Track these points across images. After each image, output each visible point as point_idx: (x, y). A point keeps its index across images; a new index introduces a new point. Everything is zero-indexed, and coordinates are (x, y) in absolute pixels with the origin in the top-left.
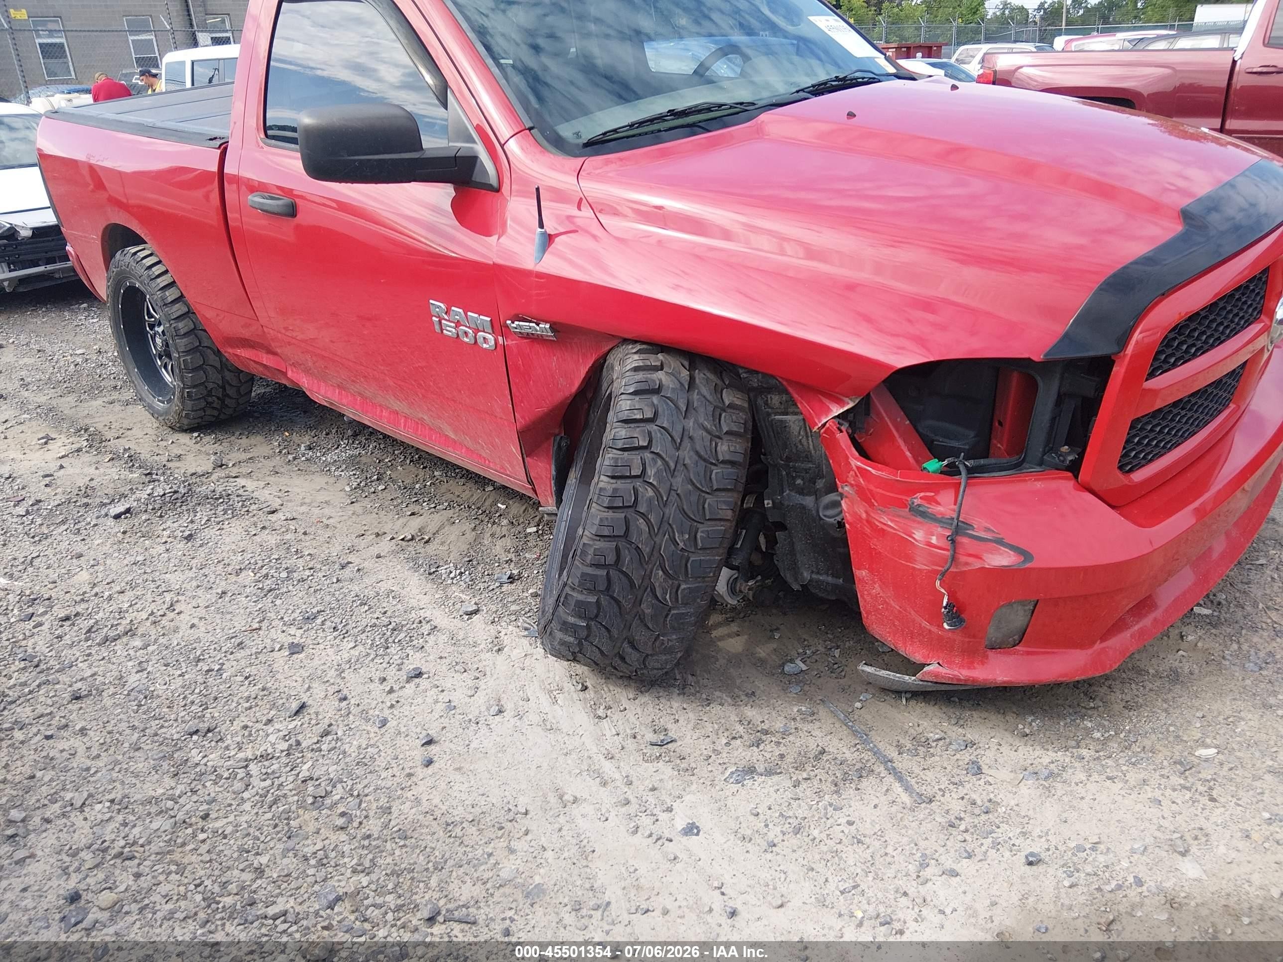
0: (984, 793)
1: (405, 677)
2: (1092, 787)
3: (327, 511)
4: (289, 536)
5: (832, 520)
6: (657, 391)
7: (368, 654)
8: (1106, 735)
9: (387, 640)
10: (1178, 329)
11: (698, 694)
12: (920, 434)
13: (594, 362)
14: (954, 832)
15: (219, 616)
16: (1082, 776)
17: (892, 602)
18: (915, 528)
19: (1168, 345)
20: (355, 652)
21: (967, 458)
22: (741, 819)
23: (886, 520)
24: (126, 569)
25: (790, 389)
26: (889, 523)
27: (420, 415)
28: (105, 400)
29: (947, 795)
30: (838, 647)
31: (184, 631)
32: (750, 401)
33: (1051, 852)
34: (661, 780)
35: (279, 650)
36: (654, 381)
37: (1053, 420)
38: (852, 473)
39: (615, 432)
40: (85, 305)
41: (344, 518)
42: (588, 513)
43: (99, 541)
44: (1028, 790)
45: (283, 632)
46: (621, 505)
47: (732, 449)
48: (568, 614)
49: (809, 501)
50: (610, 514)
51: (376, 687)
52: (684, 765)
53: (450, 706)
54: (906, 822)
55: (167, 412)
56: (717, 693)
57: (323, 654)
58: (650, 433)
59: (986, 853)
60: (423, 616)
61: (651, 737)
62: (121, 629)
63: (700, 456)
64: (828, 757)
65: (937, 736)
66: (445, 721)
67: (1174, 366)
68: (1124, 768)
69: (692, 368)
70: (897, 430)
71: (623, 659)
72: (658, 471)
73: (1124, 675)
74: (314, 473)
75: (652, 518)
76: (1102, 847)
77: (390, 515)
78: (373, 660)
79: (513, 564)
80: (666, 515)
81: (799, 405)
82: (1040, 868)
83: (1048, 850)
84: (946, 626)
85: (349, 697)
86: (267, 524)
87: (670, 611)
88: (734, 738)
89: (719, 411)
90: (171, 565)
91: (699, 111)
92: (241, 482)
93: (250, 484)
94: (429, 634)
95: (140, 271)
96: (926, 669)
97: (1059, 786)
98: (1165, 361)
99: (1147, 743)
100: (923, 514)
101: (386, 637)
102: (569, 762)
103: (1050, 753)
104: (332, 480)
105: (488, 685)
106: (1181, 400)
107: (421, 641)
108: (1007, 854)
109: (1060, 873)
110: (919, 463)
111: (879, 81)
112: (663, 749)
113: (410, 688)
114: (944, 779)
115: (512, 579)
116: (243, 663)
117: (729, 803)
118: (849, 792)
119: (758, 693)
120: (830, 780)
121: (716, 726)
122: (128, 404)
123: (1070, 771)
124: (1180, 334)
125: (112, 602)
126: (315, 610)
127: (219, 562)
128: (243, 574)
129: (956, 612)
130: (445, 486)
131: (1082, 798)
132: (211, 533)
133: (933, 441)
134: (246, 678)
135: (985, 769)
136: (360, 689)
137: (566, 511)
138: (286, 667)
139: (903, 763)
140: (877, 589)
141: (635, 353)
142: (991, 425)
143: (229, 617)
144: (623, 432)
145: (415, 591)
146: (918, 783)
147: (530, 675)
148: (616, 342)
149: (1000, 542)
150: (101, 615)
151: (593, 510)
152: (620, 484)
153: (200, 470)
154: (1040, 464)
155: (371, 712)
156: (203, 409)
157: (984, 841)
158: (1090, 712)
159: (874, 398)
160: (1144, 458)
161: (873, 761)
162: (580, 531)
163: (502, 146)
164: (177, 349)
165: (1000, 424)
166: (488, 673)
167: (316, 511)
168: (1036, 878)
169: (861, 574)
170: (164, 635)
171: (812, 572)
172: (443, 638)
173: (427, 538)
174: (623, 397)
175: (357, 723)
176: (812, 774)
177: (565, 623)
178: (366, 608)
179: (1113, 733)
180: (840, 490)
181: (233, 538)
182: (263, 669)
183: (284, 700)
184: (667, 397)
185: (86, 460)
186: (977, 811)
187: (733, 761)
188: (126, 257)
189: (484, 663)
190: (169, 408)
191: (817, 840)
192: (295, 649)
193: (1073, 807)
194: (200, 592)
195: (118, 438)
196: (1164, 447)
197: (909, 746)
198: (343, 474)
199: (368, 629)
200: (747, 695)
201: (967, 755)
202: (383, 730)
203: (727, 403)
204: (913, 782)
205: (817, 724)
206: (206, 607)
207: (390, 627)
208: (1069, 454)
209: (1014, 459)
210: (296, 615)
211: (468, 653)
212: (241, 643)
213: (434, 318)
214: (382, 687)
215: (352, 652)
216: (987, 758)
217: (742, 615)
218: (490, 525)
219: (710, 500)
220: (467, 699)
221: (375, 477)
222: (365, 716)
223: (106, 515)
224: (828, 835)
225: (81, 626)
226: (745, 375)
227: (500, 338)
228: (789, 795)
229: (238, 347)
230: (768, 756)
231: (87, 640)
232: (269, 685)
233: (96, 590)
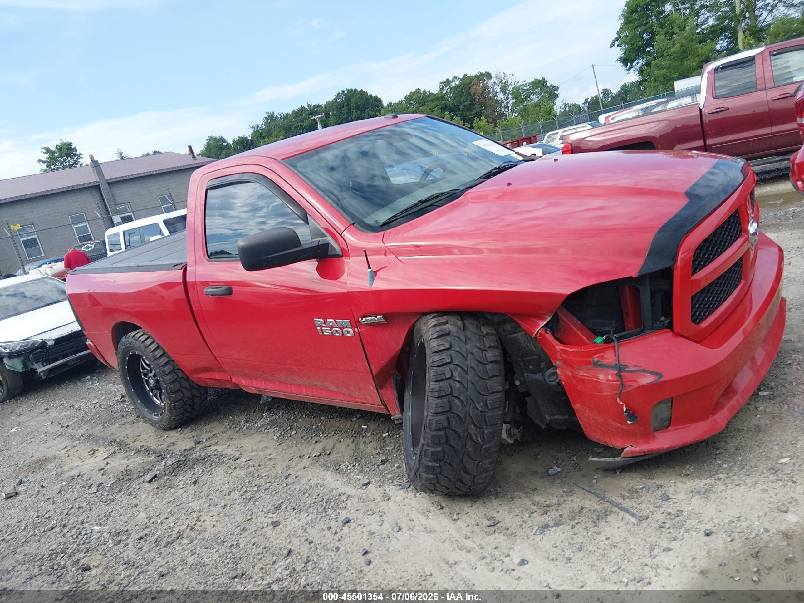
0: (674, 508)
1: (342, 524)
2: (730, 492)
3: (268, 452)
4: (251, 469)
5: (554, 383)
6: (448, 334)
7: (317, 518)
8: (730, 465)
9: (325, 508)
10: (700, 247)
11: (506, 496)
12: (587, 328)
13: (409, 330)
14: (663, 529)
15: (227, 518)
16: (723, 488)
17: (597, 418)
18: (599, 374)
19: (698, 256)
20: (309, 518)
21: (615, 333)
22: (549, 551)
23: (583, 373)
24: (165, 506)
25: (516, 319)
26: (585, 374)
27: (315, 383)
28: (119, 423)
29: (655, 513)
30: (574, 456)
31: (210, 530)
32: (495, 330)
33: (716, 527)
34: (499, 543)
35: (267, 526)
36: (445, 329)
37: (652, 305)
38: (558, 353)
39: (431, 359)
40: (88, 377)
41: (278, 453)
42: (428, 403)
43: (145, 496)
44: (696, 501)
45: (265, 517)
46: (444, 394)
47: (494, 355)
48: (428, 461)
49: (539, 376)
50: (440, 401)
51: (327, 533)
52: (509, 532)
53: (371, 533)
54: (637, 532)
55: (161, 421)
56: (516, 493)
57: (292, 523)
58: (450, 355)
59: (683, 536)
60: (340, 492)
61: (486, 523)
62: (174, 536)
63: (479, 362)
64: (586, 510)
65: (641, 487)
66: (371, 541)
67: (704, 266)
68: (744, 478)
69: (462, 320)
70: (575, 327)
71: (462, 482)
72: (459, 373)
73: (731, 434)
74: (253, 434)
75: (462, 397)
76: (742, 519)
77: (304, 445)
78: (320, 520)
79: (381, 455)
80: (469, 395)
81: (522, 326)
82: (713, 536)
83: (715, 526)
84: (629, 422)
85: (314, 541)
86: (237, 466)
87: (482, 447)
88: (532, 513)
89: (482, 337)
90: (190, 498)
91: (433, 198)
92: (214, 448)
93: (219, 448)
94: (346, 500)
95: (139, 344)
96: (625, 450)
97: (712, 495)
98: (699, 264)
99: (752, 464)
100: (601, 365)
101: (323, 507)
102: (446, 545)
103: (703, 481)
104: (265, 435)
105: (389, 518)
106: (713, 282)
107: (344, 504)
108: (694, 533)
109: (724, 536)
110: (591, 341)
111: (516, 165)
112: (495, 527)
113: (346, 529)
114: (651, 506)
115: (383, 462)
116: (249, 537)
117: (540, 545)
118: (602, 524)
119: (538, 488)
120: (590, 521)
121: (521, 509)
122: (133, 423)
123: (716, 487)
124: (702, 250)
125: (163, 525)
126: (279, 502)
127: (217, 491)
128: (232, 494)
129: (632, 413)
130: (329, 425)
131: (726, 498)
132: (206, 477)
133: (595, 330)
134: (254, 544)
135: (671, 496)
136: (318, 536)
137: (408, 414)
138: (274, 534)
139: (627, 504)
140: (588, 413)
141: (432, 318)
142: (622, 316)
143: (232, 517)
144: (437, 358)
145: (331, 480)
146: (637, 511)
147: (410, 507)
148: (419, 316)
149: (643, 371)
150: (160, 532)
151: (430, 401)
152: (441, 384)
153: (188, 447)
154: (653, 328)
155: (329, 546)
156: (182, 414)
157: (680, 530)
158: (718, 456)
159: (560, 314)
160: (704, 315)
161: (610, 507)
162: (426, 413)
163: (341, 235)
164: (165, 382)
165: (627, 314)
166: (386, 512)
167: (262, 453)
168: (712, 541)
169: (577, 407)
170: (199, 534)
171: (550, 415)
172: (355, 501)
173: (328, 452)
174: (432, 340)
175: (323, 553)
176: (580, 520)
177: (427, 467)
178: (307, 495)
179: (733, 463)
180: (554, 364)
181: (219, 477)
182: (261, 539)
183: (278, 551)
184: (455, 336)
185: (120, 457)
186: (673, 517)
187: (535, 524)
188: (129, 338)
189: (382, 507)
190: (162, 418)
191: (593, 551)
192: (275, 524)
193: (723, 503)
194: (211, 508)
195: (134, 441)
196: (712, 308)
197: (627, 495)
198: (269, 430)
199: (312, 505)
200: (532, 490)
201: (660, 492)
202: (339, 553)
203: (485, 333)
204: (635, 511)
205: (575, 496)
206: (218, 514)
207: (324, 501)
208: (666, 320)
209: (639, 330)
210: (269, 507)
211: (372, 505)
212: (244, 528)
213: (318, 328)
214: (330, 532)
215: (307, 518)
216: (670, 491)
217: (517, 451)
218: (361, 438)
219: (489, 383)
220: (379, 527)
221: (289, 428)
222: (326, 549)
223: (143, 482)
224: (597, 547)
225: (151, 540)
226: (490, 317)
227: (356, 329)
228: (571, 533)
229: (200, 373)
230: (554, 517)
231: (157, 546)
232: (267, 545)
233: (152, 520)
